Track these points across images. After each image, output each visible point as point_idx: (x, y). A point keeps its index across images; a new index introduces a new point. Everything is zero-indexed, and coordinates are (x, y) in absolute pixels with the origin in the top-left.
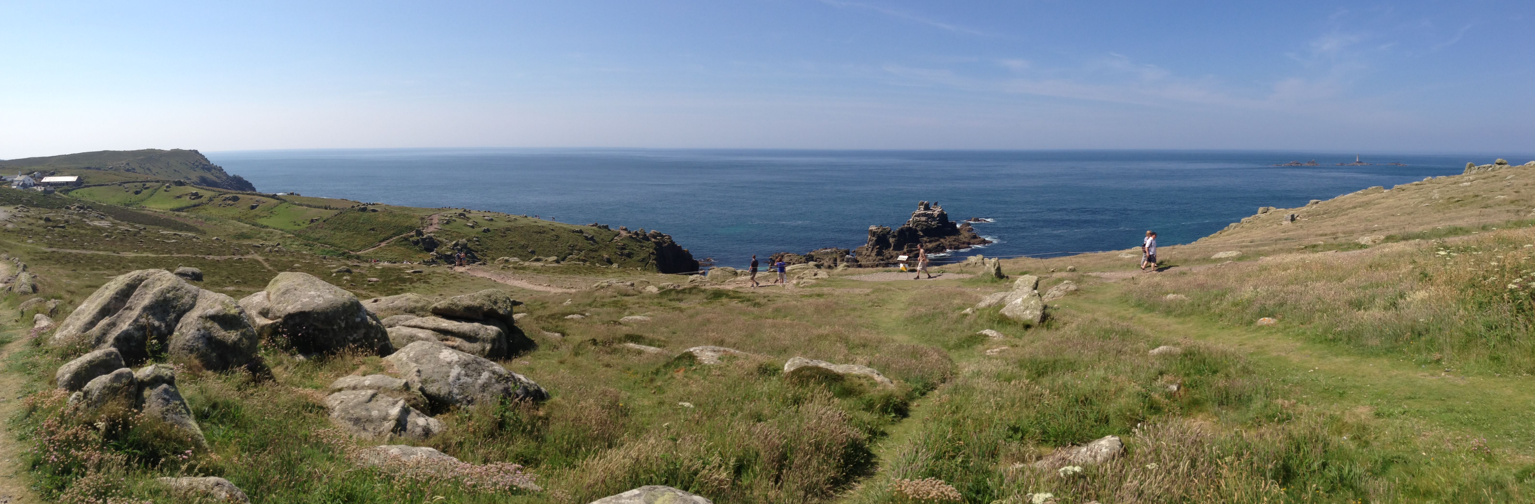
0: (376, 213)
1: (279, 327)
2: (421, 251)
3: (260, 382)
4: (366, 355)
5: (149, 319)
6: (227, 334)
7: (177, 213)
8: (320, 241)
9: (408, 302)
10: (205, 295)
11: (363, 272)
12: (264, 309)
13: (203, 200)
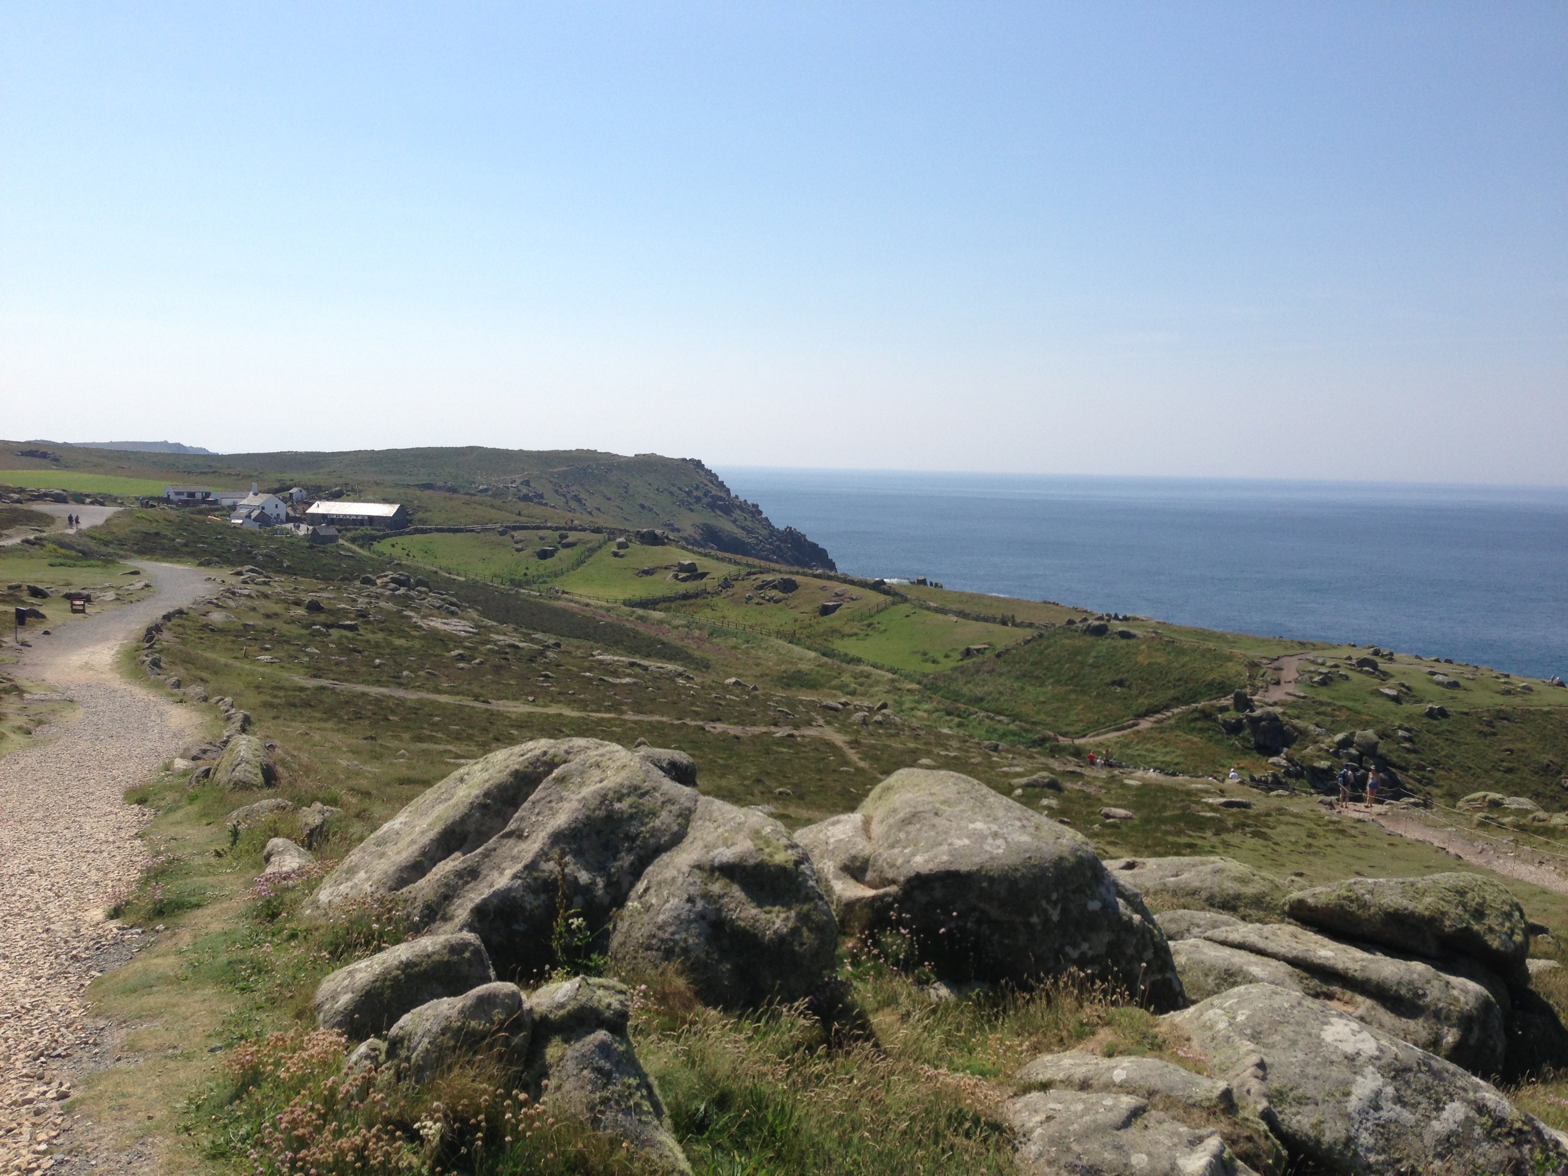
0: (1134, 641)
1: (890, 906)
2: (1245, 751)
3: (840, 1045)
4: (1114, 1003)
5: (566, 865)
6: (763, 916)
7: (640, 612)
8: (984, 704)
9: (1217, 878)
10: (711, 813)
11: (1092, 790)
12: (854, 858)
13: (708, 583)
